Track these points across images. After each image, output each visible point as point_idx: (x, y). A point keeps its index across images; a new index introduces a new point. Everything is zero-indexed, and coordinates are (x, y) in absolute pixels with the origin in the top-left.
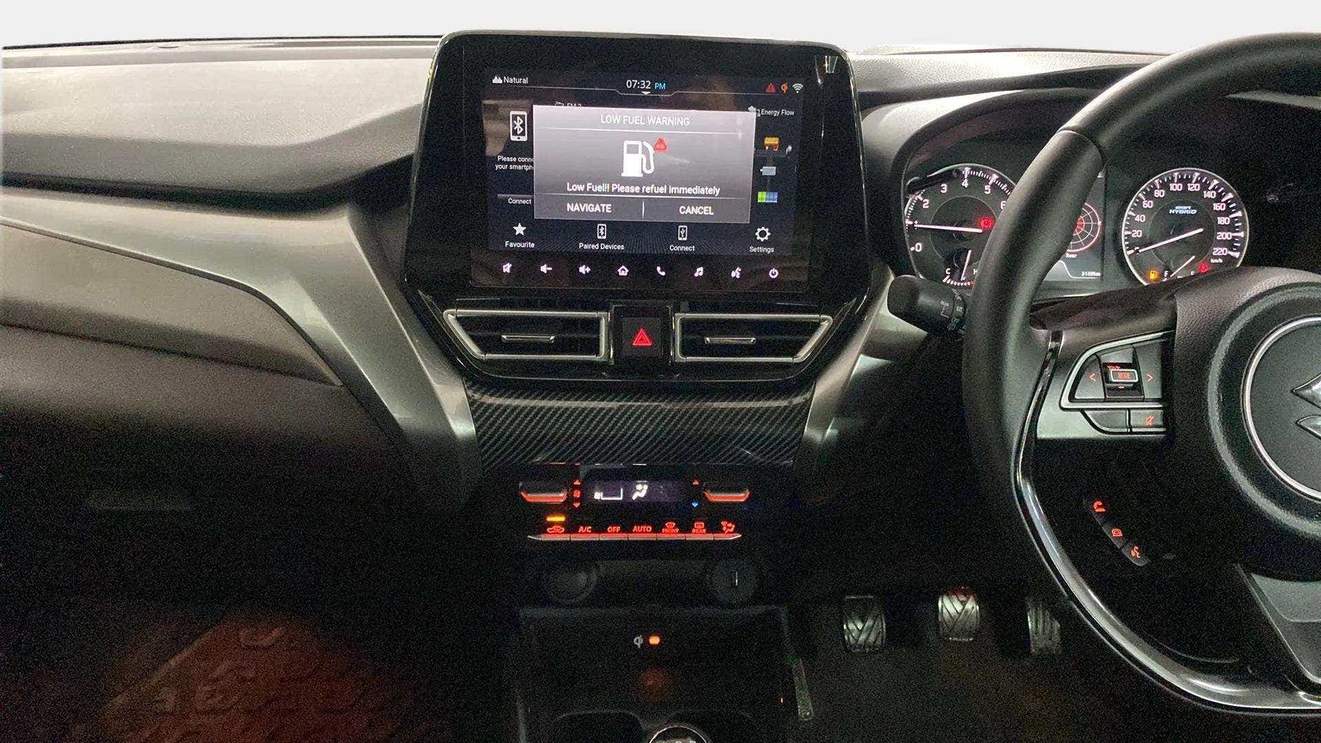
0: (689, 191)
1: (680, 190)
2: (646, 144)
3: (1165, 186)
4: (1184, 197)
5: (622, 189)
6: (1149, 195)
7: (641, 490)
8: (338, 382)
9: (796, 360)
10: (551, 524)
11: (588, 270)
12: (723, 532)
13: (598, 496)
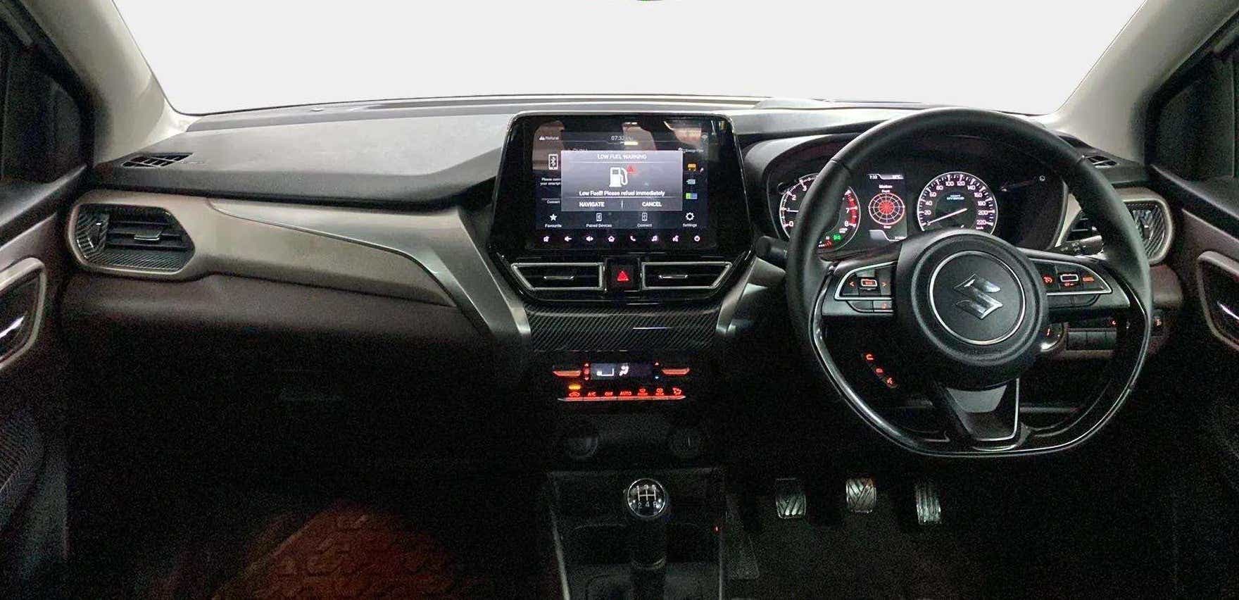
0: (647, 193)
1: (642, 193)
2: (623, 169)
3: (943, 183)
4: (956, 190)
5: (609, 193)
6: (933, 189)
7: (625, 370)
8: (452, 303)
9: (711, 287)
10: (572, 391)
11: (592, 239)
12: (674, 395)
13: (599, 373)
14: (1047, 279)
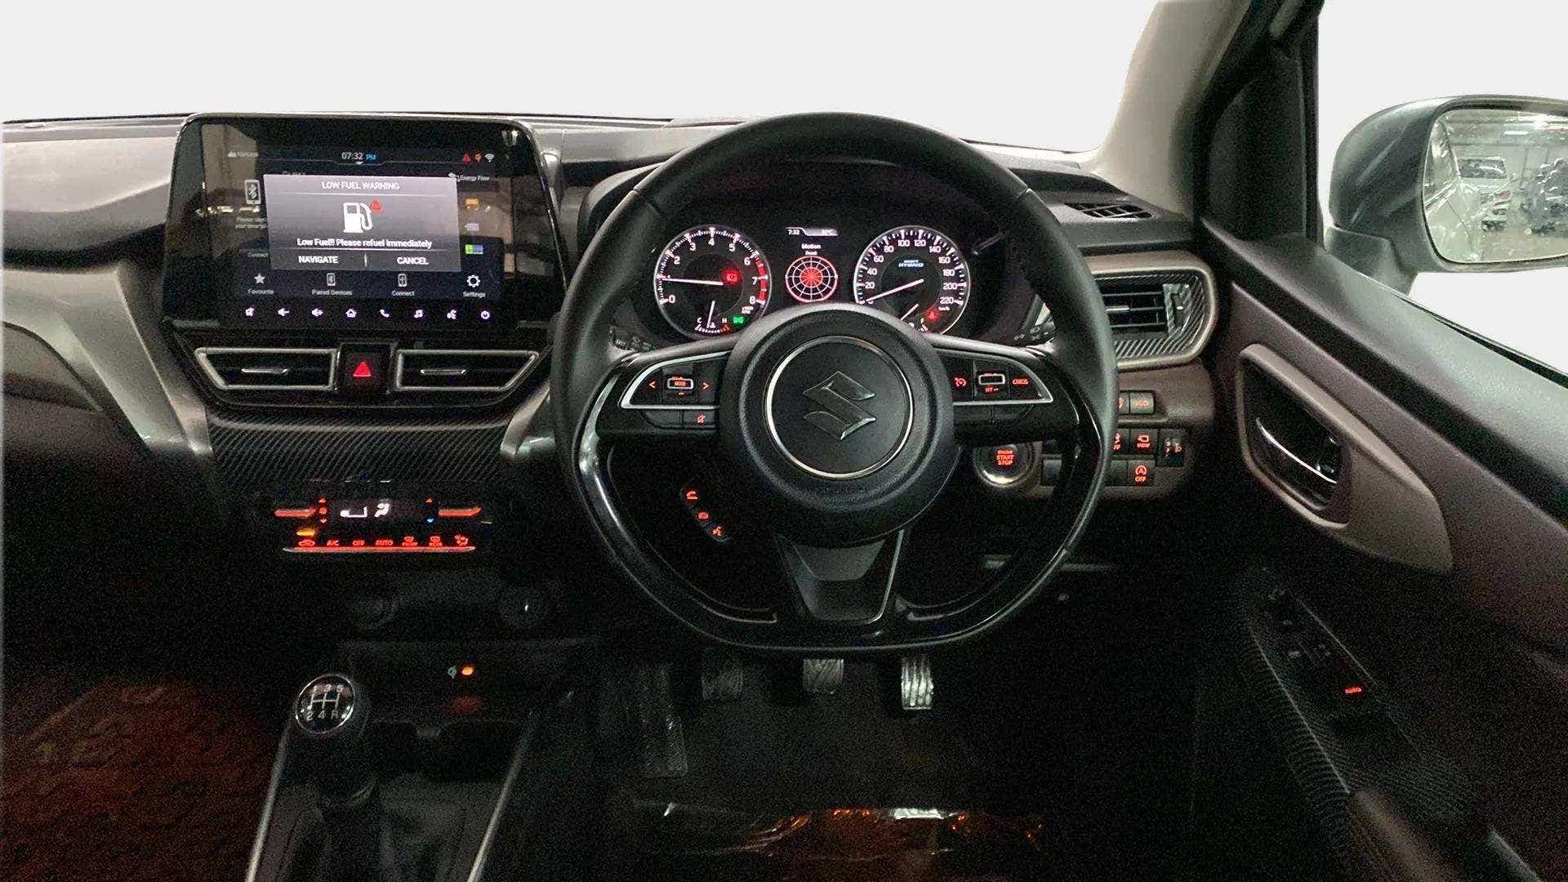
0: (404, 244)
1: (396, 244)
2: (363, 205)
3: (893, 242)
4: (912, 252)
5: (344, 243)
6: (880, 251)
7: (384, 509)
8: (98, 408)
9: (502, 388)
10: (303, 538)
11: (321, 313)
12: (458, 545)
13: (345, 514)
14: (960, 382)
